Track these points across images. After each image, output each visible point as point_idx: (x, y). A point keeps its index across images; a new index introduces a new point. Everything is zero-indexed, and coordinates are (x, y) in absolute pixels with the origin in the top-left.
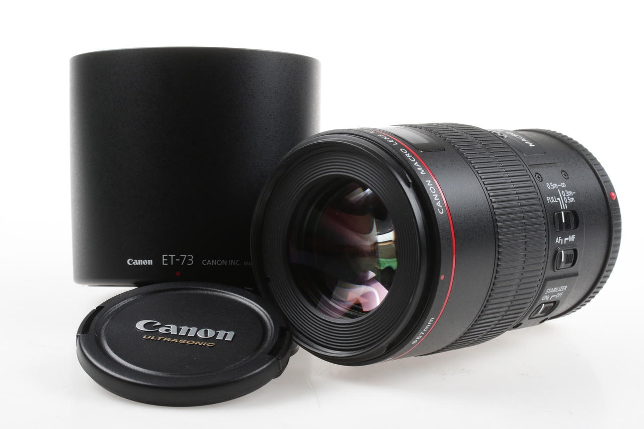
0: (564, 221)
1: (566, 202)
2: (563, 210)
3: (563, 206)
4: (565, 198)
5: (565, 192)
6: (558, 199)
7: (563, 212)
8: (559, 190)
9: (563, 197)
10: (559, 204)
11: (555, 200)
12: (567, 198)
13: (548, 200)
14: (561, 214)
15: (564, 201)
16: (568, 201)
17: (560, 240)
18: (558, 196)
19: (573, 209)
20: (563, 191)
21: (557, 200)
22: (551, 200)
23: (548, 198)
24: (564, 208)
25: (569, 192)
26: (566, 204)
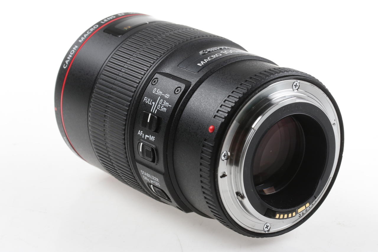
0: (148, 121)
1: (158, 109)
2: (152, 113)
3: (153, 110)
4: (159, 105)
5: (163, 102)
6: (154, 103)
7: (150, 114)
8: (159, 97)
9: (158, 104)
10: (151, 107)
11: (150, 102)
12: (161, 106)
13: (145, 99)
14: (149, 114)
15: (157, 107)
16: (160, 108)
17: (141, 134)
18: (155, 101)
19: (160, 116)
20: (162, 100)
21: (152, 103)
22: (146, 100)
23: (146, 97)
24: (153, 112)
25: (166, 103)
26: (156, 110)
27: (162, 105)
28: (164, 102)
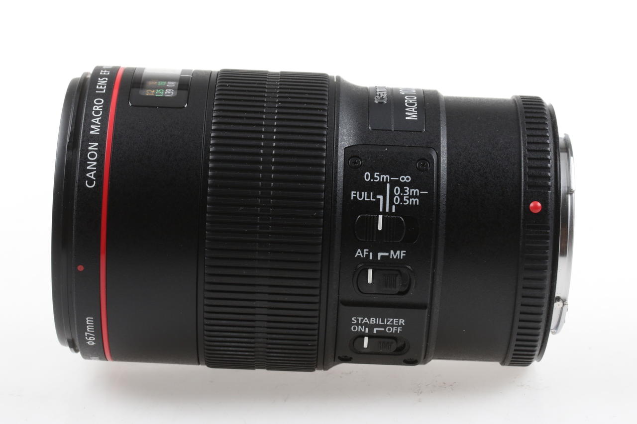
0: (380, 228)
1: (396, 204)
2: (384, 213)
3: (386, 208)
4: (397, 197)
5: (403, 189)
6: (380, 197)
7: (380, 217)
8: (388, 185)
9: (392, 195)
10: (378, 204)
11: (368, 198)
13: (353, 195)
14: (377, 217)
15: (391, 201)
16: (402, 200)
17: (365, 253)
18: (381, 193)
19: (410, 215)
20: (397, 188)
21: (374, 197)
22: (358, 195)
23: (353, 192)
24: (387, 210)
25: (411, 190)
26: (394, 207)
27: (403, 196)
28: (406, 189)
